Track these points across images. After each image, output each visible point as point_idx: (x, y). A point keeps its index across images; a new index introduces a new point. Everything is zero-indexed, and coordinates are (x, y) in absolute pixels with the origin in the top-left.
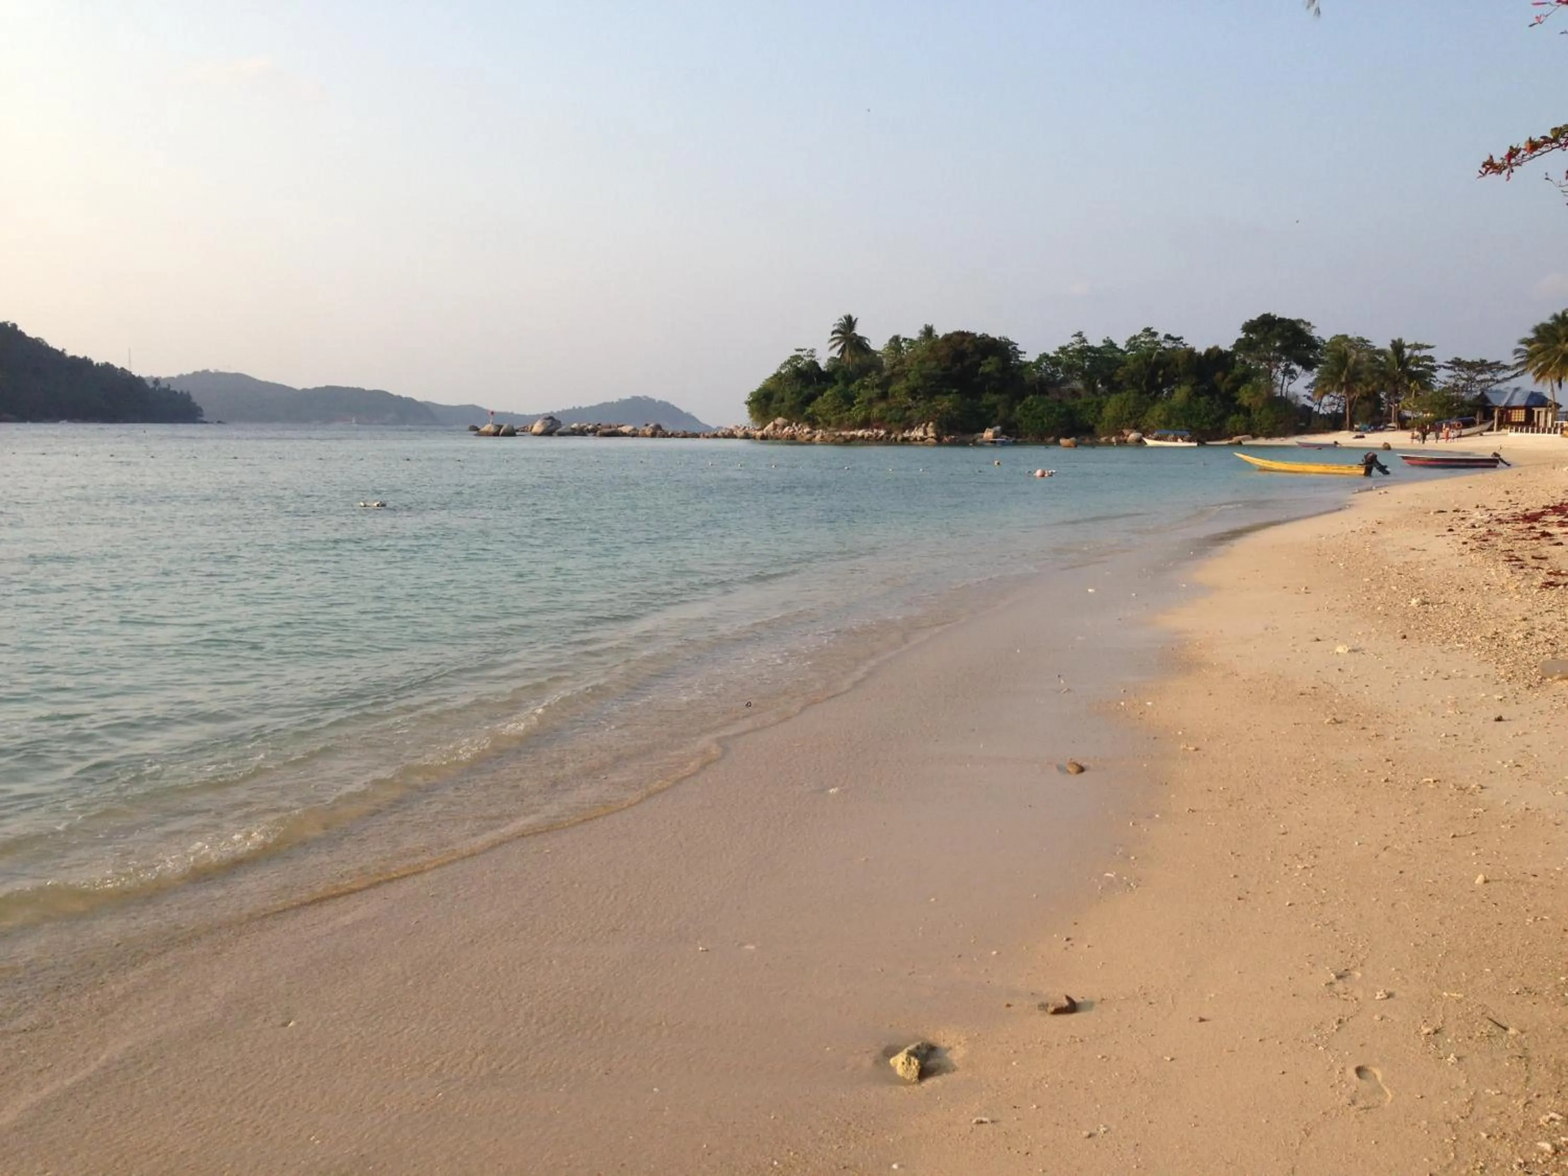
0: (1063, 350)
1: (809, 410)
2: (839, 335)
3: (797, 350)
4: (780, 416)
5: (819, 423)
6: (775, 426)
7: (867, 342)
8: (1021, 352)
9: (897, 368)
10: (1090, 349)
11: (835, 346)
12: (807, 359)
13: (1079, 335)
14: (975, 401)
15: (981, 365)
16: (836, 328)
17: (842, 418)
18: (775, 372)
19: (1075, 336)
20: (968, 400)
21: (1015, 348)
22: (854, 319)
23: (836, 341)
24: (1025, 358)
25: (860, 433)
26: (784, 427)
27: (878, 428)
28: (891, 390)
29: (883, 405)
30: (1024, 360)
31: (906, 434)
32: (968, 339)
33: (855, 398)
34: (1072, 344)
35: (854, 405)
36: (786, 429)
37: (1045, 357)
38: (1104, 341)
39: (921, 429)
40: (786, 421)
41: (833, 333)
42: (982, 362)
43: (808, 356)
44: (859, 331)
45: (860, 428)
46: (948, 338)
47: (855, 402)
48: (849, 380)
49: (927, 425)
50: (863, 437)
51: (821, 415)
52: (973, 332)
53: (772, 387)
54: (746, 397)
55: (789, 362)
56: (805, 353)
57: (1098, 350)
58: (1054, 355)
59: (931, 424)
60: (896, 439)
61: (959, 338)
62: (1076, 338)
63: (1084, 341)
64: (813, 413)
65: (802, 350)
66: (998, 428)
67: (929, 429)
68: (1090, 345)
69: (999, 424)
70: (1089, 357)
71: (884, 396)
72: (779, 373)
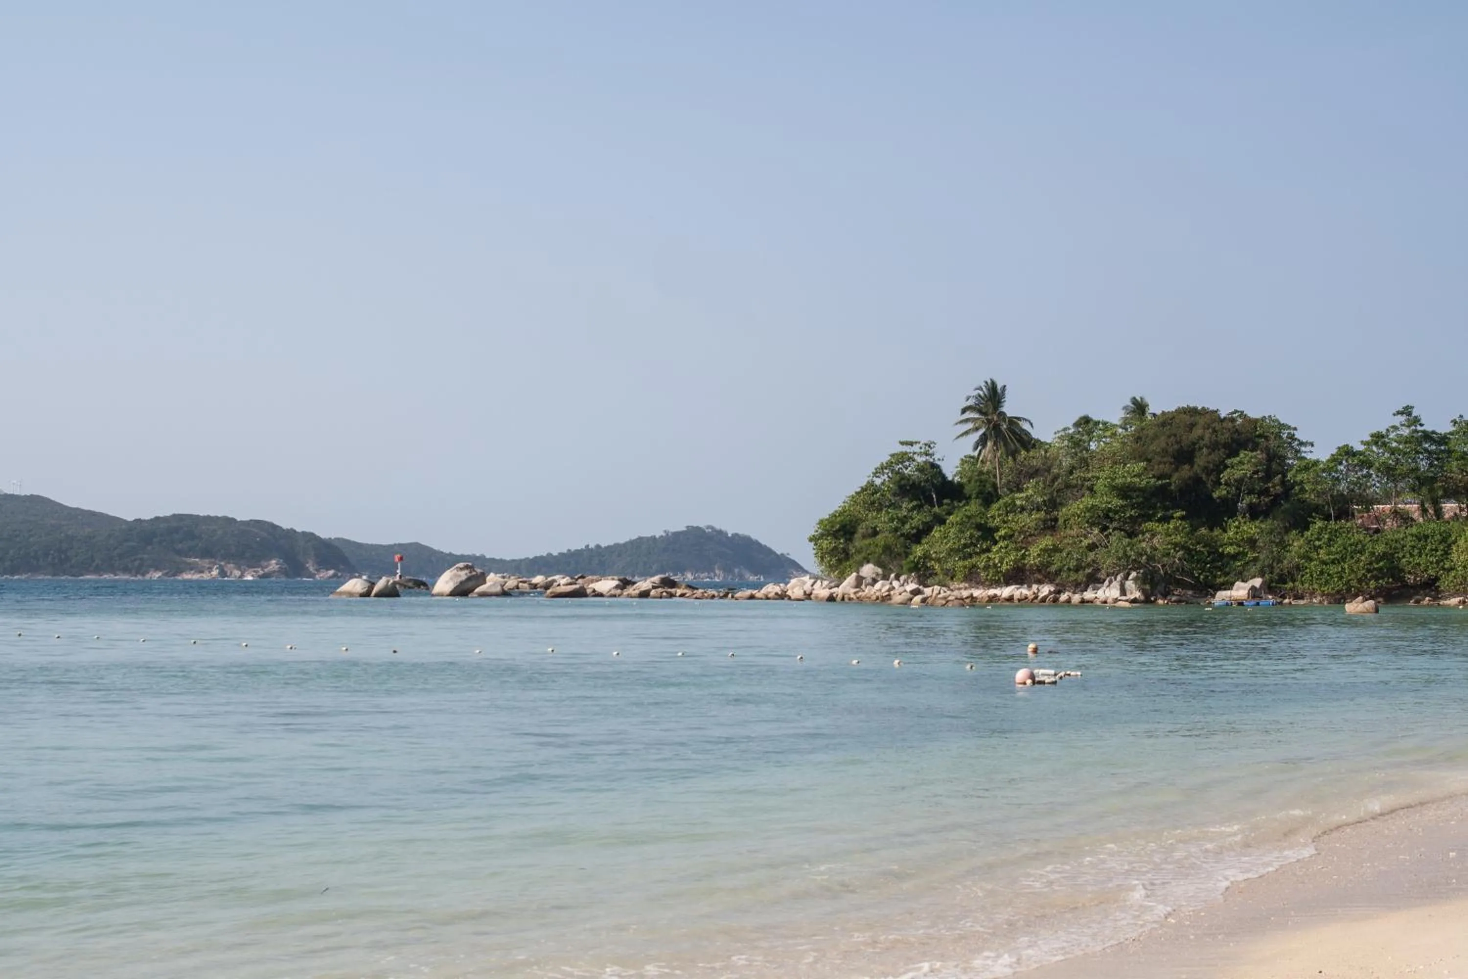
0: (1378, 439)
1: (918, 551)
2: (976, 415)
3: (902, 443)
4: (868, 562)
5: (933, 574)
6: (859, 581)
7: (1026, 426)
8: (1301, 444)
9: (1077, 474)
10: (1428, 436)
11: (966, 433)
12: (920, 459)
13: (1407, 411)
14: (1217, 532)
15: (1226, 467)
16: (971, 402)
17: (975, 566)
18: (864, 484)
19: (1399, 413)
20: (1203, 531)
21: (1292, 437)
22: (999, 387)
23: (970, 426)
24: (1312, 455)
25: (1006, 592)
26: (875, 581)
27: (1040, 582)
28: (1062, 513)
29: (1047, 541)
30: (1309, 456)
31: (1089, 595)
32: (1201, 421)
33: (997, 529)
34: (1395, 428)
35: (995, 543)
36: (878, 586)
37: (1347, 452)
38: (1455, 422)
39: (1116, 584)
40: (880, 571)
41: (964, 411)
42: (1228, 462)
43: (920, 454)
44: (1009, 408)
45: (1007, 584)
46: (1167, 421)
47: (997, 536)
48: (989, 498)
49: (1126, 578)
50: (1010, 599)
51: (938, 560)
52: (1212, 408)
53: (859, 511)
54: (812, 529)
55: (889, 465)
56: (916, 448)
57: (1443, 440)
58: (1361, 448)
59: (1134, 574)
60: (1069, 601)
61: (1187, 418)
62: (1402, 418)
63: (1417, 421)
64: (926, 557)
65: (911, 444)
66: (1257, 582)
67: (1130, 584)
68: (1428, 428)
69: (1262, 574)
70: (1426, 450)
71: (1050, 526)
72: (871, 484)
